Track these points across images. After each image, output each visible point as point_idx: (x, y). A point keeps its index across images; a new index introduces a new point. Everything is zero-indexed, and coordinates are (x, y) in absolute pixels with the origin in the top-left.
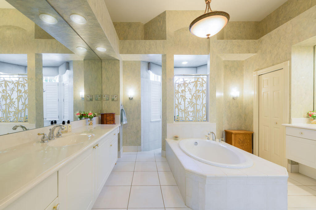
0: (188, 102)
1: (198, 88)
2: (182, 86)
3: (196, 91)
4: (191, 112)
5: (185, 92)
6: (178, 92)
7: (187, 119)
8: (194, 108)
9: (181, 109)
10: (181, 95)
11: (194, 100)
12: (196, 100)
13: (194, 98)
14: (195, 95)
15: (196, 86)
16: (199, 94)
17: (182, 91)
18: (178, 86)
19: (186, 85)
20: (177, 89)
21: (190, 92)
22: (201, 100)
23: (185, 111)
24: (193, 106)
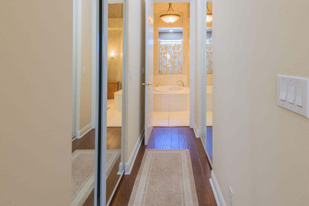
0: (169, 60)
1: (175, 51)
2: (164, 49)
3: (174, 53)
4: (171, 68)
5: (167, 53)
6: (162, 54)
7: (168, 72)
8: (173, 65)
9: (164, 66)
10: (164, 56)
11: (173, 60)
12: (174, 59)
13: (173, 57)
14: (173, 55)
15: (174, 50)
16: (176, 55)
17: (165, 53)
18: (162, 49)
19: (167, 48)
20: (161, 52)
21: (170, 54)
22: (178, 59)
23: (166, 67)
24: (172, 63)
